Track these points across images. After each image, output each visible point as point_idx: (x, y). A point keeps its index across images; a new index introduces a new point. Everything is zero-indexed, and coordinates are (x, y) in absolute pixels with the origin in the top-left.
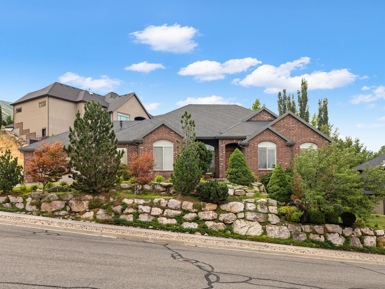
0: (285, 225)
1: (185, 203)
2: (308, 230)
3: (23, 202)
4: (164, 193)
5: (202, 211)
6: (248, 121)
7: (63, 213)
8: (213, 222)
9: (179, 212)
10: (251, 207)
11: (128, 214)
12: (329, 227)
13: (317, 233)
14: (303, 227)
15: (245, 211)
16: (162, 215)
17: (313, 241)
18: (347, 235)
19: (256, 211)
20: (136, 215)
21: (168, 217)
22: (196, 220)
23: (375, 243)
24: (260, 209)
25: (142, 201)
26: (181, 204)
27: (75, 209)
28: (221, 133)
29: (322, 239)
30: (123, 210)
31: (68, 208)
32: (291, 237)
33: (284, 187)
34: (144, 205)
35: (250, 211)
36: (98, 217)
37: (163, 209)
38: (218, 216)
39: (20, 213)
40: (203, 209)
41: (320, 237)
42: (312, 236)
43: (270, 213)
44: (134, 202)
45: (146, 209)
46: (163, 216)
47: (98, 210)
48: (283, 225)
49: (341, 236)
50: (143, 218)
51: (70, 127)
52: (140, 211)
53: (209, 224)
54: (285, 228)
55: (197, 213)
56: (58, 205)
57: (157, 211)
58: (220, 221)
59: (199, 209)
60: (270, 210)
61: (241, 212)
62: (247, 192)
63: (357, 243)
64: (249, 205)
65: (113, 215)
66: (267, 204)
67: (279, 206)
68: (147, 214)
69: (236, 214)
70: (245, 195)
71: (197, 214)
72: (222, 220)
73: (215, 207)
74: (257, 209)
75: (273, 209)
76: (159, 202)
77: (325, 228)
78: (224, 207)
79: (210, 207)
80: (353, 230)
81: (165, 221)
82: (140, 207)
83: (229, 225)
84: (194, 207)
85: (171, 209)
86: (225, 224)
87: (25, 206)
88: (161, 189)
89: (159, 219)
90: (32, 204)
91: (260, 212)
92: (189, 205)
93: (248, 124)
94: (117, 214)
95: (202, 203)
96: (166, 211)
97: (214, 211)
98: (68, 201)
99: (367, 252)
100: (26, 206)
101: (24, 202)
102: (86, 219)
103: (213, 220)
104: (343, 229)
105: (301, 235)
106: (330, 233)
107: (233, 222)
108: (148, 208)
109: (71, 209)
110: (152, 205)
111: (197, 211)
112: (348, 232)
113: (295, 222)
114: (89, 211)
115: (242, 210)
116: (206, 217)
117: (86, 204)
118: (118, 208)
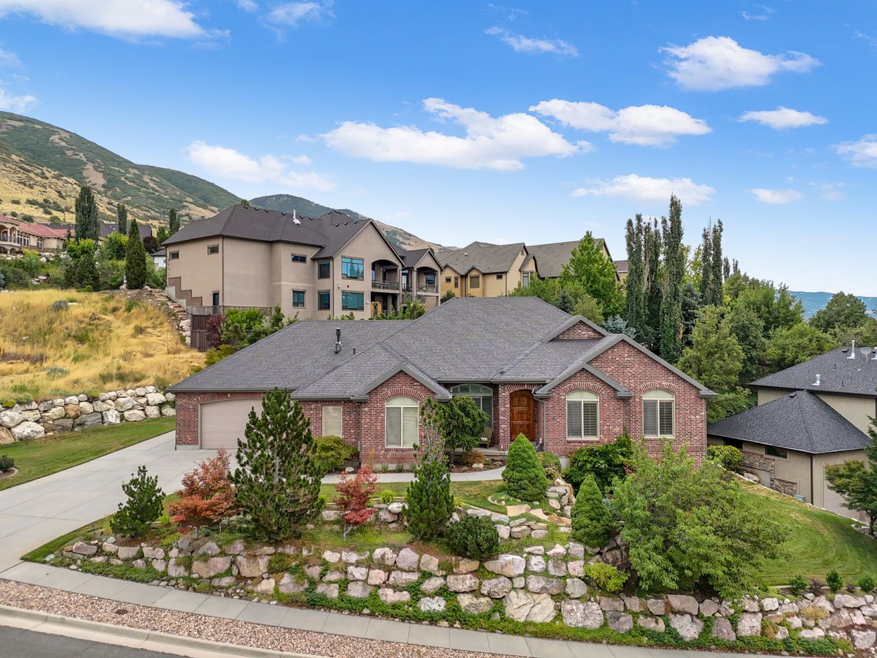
0: (596, 601)
1: (426, 557)
2: (637, 609)
3: (164, 559)
4: (394, 525)
5: (454, 574)
6: (553, 340)
7: (226, 581)
8: (470, 596)
9: (414, 577)
10: (537, 563)
11: (330, 582)
12: (676, 601)
13: (652, 615)
14: (628, 601)
15: (527, 573)
16: (386, 584)
17: (643, 632)
18: (706, 614)
19: (545, 573)
20: (344, 585)
21: (396, 588)
22: (443, 592)
23: (759, 628)
24: (552, 571)
25: (353, 557)
26: (419, 561)
27: (246, 572)
28: (502, 373)
29: (661, 627)
30: (322, 575)
31: (235, 572)
32: (605, 625)
33: (598, 521)
34: (358, 564)
35: (534, 573)
36: (282, 589)
37: (389, 570)
38: (480, 584)
39: (158, 585)
40: (454, 570)
41: (657, 622)
42: (642, 621)
43: (571, 577)
44: (341, 559)
45: (359, 573)
46: (388, 586)
47: (282, 577)
48: (592, 599)
49: (695, 619)
50: (355, 591)
51: (238, 439)
52: (350, 577)
53: (465, 601)
54: (595, 606)
55: (445, 577)
56: (220, 566)
57: (378, 576)
58: (483, 595)
59: (448, 570)
60: (571, 571)
61: (519, 576)
62: (532, 529)
63: (725, 631)
64: (534, 560)
65: (306, 586)
66: (567, 558)
67: (587, 557)
68: (361, 583)
69: (510, 578)
70: (529, 536)
71: (446, 580)
72: (486, 593)
73: (474, 565)
74: (546, 570)
75: (576, 567)
76: (383, 557)
77: (668, 604)
78: (490, 565)
79: (467, 565)
80: (720, 603)
81: (390, 596)
82: (351, 569)
83: (498, 602)
84: (440, 566)
85: (402, 570)
86: (492, 599)
87: (167, 567)
88: (390, 518)
89: (380, 592)
90: (178, 564)
91: (553, 577)
92: (431, 562)
93: (552, 349)
94: (313, 583)
95: (453, 558)
96: (393, 574)
97: (473, 572)
98: (235, 556)
99: (742, 651)
100: (169, 566)
101: (166, 559)
102: (264, 595)
103: (472, 592)
104: (701, 602)
105: (622, 619)
106: (675, 613)
107: (504, 594)
108: (364, 570)
109: (239, 573)
110: (370, 564)
111: (444, 573)
112: (709, 608)
113: (615, 594)
114: (268, 578)
115: (522, 572)
116: (460, 587)
117: (263, 563)
118: (315, 571)
